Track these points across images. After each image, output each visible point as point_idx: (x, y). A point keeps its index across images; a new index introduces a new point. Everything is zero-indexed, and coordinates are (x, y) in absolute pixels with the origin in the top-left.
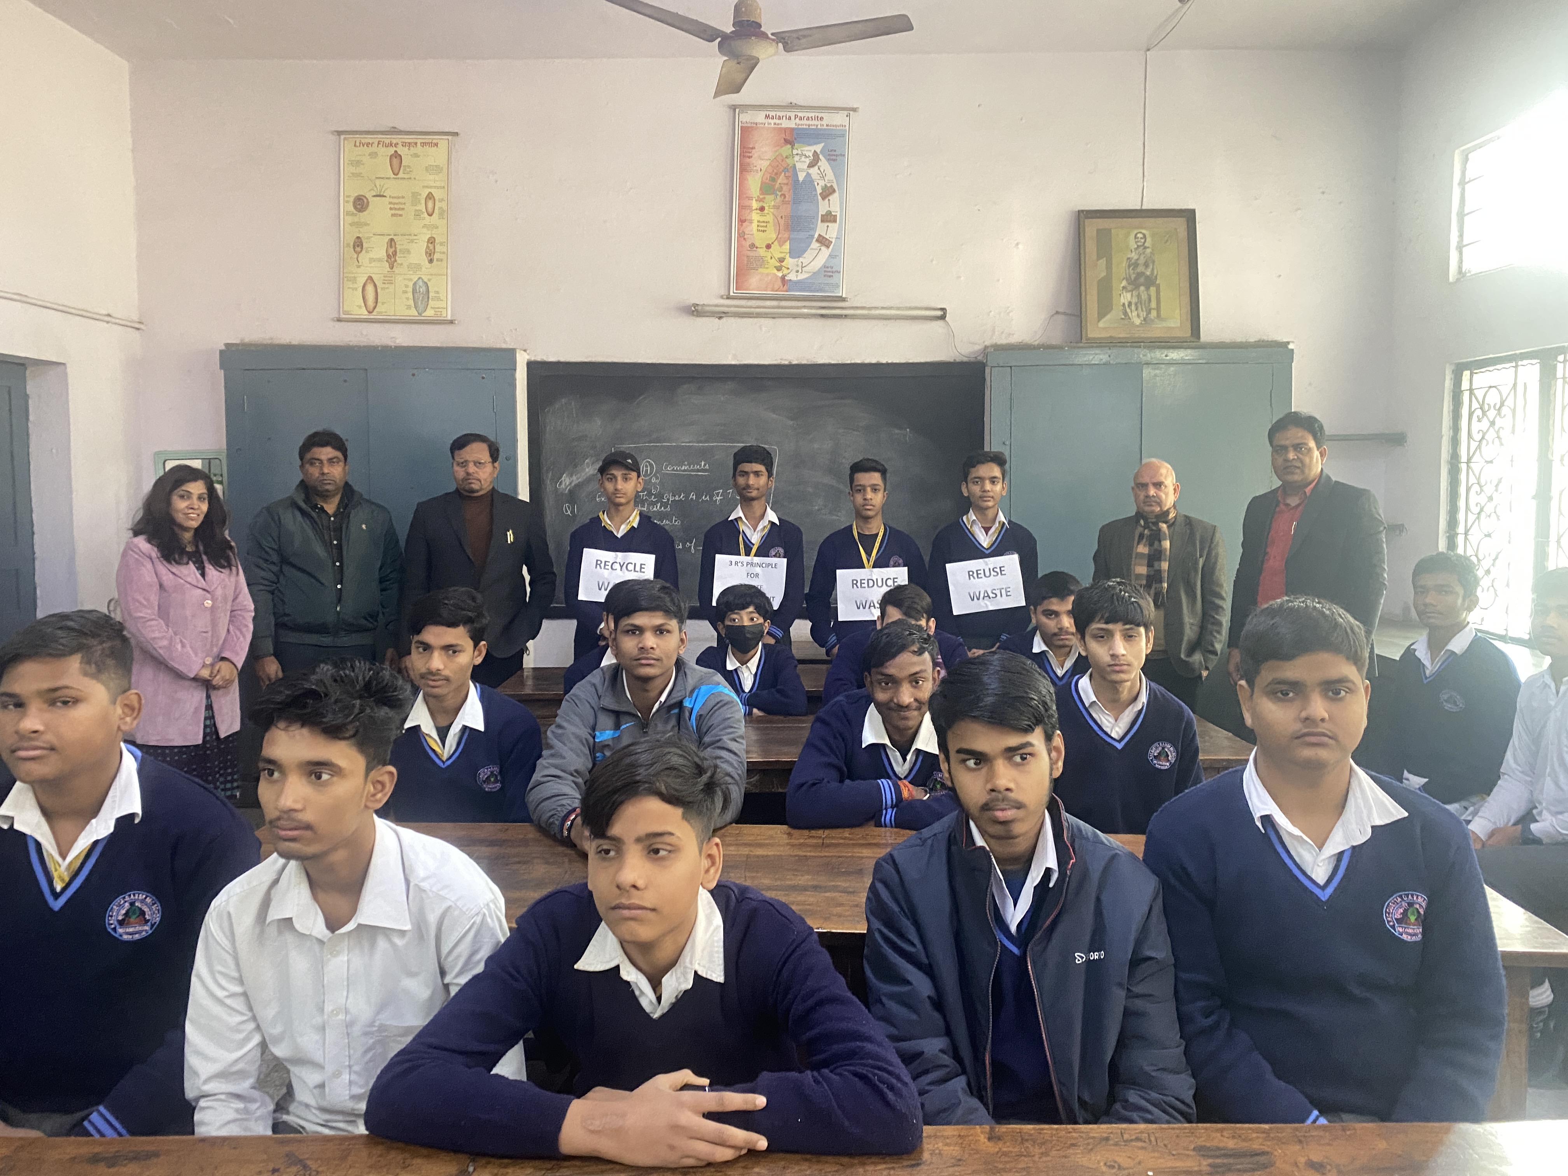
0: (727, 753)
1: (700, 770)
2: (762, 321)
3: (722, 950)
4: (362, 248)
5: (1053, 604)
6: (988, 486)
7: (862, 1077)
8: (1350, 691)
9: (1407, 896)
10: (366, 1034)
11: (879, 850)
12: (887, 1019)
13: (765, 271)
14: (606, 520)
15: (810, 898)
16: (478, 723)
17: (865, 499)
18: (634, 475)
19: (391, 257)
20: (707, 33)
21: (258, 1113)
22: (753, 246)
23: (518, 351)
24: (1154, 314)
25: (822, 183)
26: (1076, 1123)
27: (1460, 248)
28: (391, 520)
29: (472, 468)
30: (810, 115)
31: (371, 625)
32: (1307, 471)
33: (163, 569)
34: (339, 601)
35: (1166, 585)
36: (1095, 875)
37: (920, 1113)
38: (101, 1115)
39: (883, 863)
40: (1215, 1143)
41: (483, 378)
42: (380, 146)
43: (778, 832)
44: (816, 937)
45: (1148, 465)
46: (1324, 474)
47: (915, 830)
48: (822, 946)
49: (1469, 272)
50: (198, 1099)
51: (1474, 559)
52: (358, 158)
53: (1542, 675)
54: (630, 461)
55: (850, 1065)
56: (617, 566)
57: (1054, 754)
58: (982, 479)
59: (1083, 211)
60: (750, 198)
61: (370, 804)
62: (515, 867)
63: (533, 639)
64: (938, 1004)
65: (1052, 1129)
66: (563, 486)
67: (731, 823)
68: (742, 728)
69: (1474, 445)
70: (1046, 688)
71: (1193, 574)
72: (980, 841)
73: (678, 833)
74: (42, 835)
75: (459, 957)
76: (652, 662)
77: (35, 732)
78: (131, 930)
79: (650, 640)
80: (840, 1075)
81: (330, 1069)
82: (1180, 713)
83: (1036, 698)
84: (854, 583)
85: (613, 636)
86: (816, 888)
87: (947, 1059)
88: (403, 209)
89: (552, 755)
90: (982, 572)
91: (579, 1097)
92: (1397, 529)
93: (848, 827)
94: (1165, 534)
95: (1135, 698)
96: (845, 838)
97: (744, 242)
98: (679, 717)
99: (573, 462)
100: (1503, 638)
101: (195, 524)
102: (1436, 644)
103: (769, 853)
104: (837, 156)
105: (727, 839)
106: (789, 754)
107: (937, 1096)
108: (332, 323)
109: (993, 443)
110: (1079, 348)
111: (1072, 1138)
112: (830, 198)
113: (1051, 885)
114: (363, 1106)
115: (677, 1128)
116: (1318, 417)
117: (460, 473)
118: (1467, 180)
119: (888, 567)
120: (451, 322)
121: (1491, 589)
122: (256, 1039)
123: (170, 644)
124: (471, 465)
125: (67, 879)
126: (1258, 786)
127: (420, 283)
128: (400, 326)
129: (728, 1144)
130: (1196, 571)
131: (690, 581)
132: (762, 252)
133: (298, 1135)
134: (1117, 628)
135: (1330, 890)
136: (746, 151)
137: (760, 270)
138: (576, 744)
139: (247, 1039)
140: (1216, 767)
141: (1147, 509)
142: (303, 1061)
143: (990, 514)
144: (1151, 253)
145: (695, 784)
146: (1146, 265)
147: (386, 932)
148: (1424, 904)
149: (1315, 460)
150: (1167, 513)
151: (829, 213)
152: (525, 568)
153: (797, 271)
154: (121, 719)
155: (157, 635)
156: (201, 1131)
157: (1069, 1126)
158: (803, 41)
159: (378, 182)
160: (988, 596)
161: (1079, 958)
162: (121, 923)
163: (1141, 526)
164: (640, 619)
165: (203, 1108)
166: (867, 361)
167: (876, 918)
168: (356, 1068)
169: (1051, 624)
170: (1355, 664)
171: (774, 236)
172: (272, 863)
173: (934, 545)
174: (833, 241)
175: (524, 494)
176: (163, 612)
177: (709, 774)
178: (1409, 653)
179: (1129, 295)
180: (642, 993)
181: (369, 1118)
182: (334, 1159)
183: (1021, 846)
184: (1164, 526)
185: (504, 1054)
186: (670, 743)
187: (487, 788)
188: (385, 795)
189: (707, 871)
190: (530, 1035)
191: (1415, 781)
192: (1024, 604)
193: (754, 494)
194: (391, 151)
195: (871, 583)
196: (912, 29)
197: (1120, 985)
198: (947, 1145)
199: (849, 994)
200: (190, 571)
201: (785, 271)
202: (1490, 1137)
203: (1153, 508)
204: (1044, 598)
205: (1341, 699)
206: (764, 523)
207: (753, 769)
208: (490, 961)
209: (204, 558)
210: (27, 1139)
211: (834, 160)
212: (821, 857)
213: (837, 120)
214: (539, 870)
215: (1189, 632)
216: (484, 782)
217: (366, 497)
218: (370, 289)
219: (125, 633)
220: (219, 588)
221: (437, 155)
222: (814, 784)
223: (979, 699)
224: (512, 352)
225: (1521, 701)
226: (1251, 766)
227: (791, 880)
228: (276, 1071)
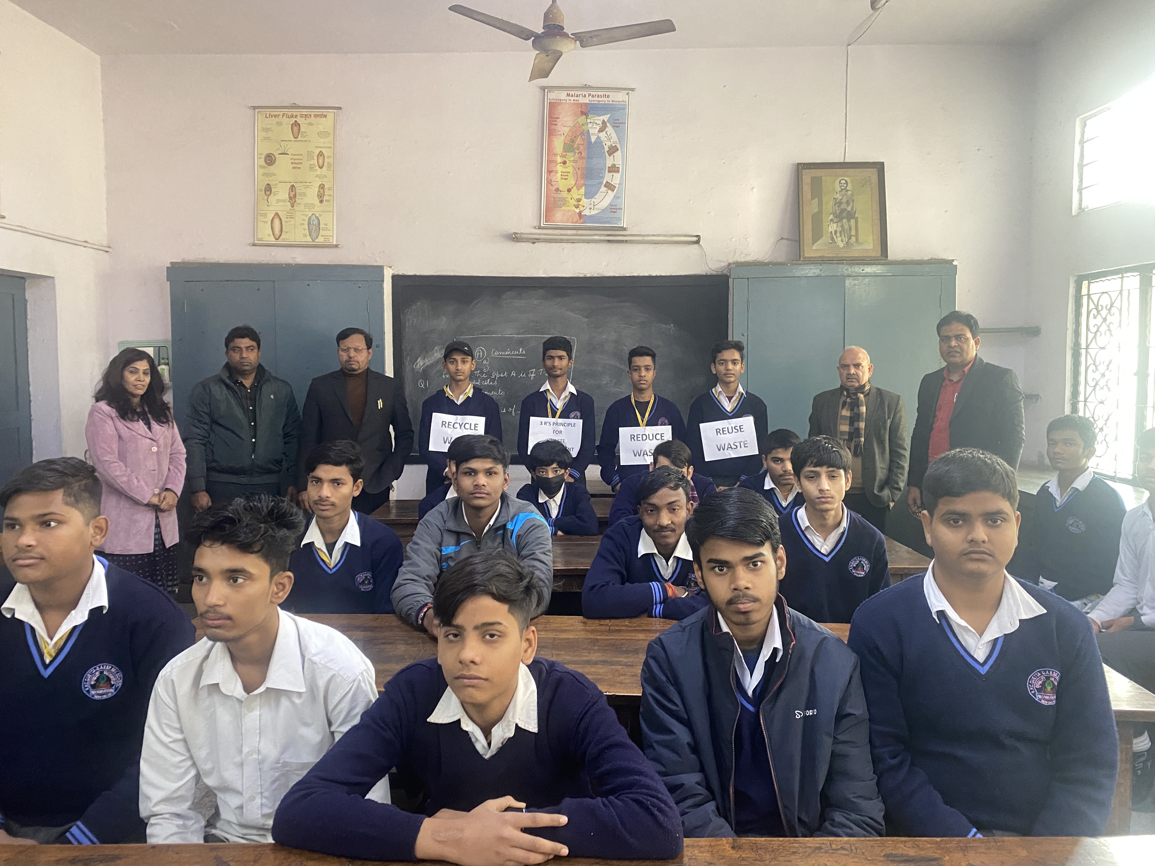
0: (538, 563)
1: (521, 577)
2: (564, 245)
3: (536, 708)
4: (271, 192)
5: (779, 453)
6: (730, 366)
7: (637, 801)
8: (1004, 520)
9: (1045, 671)
10: (273, 769)
11: (651, 635)
12: (657, 759)
13: (568, 208)
14: (448, 392)
15: (601, 669)
16: (357, 541)
17: (640, 376)
18: (470, 358)
19: (293, 199)
20: (524, 34)
21: (192, 829)
22: (557, 190)
23: (385, 267)
24: (853, 239)
25: (608, 144)
26: (797, 837)
27: (1080, 190)
28: (292, 392)
29: (353, 353)
30: (600, 93)
31: (277, 469)
32: (965, 355)
33: (120, 424)
34: (254, 451)
35: (863, 439)
36: (810, 653)
37: (681, 828)
38: (78, 827)
39: (655, 645)
40: (900, 851)
41: (360, 287)
42: (285, 117)
43: (574, 621)
44: (605, 698)
45: (851, 350)
46: (978, 358)
47: (678, 620)
48: (610, 705)
49: (1087, 208)
50: (149, 818)
51: (1091, 419)
52: (269, 126)
53: (1142, 506)
54: (466, 348)
55: (631, 793)
56: (457, 426)
57: (778, 562)
58: (726, 361)
59: (801, 164)
60: (555, 155)
61: (274, 600)
62: (383, 646)
63: (397, 479)
64: (695, 748)
65: (779, 841)
66: (418, 366)
67: (542, 615)
68: (549, 544)
69: (1091, 336)
70: (771, 514)
71: (883, 431)
72: (725, 629)
73: (505, 623)
74: (36, 623)
75: (340, 712)
76: (483, 495)
77: (30, 546)
78: (101, 692)
79: (482, 479)
80: (622, 800)
81: (247, 795)
82: (873, 535)
83: (765, 520)
84: (632, 437)
85: (455, 477)
86: (604, 662)
87: (701, 790)
88: (301, 163)
89: (410, 565)
90: (726, 429)
91: (430, 816)
92: (1033, 397)
93: (628, 617)
94: (862, 401)
95: (839, 524)
96: (626, 626)
97: (551, 187)
98: (504, 536)
99: (426, 349)
100: (1113, 479)
101: (141, 392)
102: (1064, 482)
103: (570, 637)
104: (619, 123)
105: (539, 626)
106: (584, 564)
107: (694, 817)
108: (249, 247)
109: (735, 335)
110: (797, 264)
111: (794, 847)
112: (615, 154)
113: (777, 660)
114: (270, 822)
115: (502, 839)
116: (974, 316)
117: (344, 356)
118: (1085, 140)
119: (657, 425)
120: (336, 246)
121: (1104, 442)
122: (193, 773)
123: (129, 480)
124: (352, 351)
125: (54, 655)
126: (935, 590)
127: (314, 217)
128: (300, 249)
129: (540, 851)
130: (885, 429)
131: (511, 436)
132: (565, 194)
133: (223, 844)
134: (823, 470)
135: (987, 667)
136: (553, 120)
137: (563, 208)
138: (428, 556)
139: (186, 773)
140: (901, 574)
141: (849, 384)
142: (227, 789)
143: (733, 386)
144: (852, 195)
145: (517, 588)
146: (848, 203)
147: (287, 693)
148: (1057, 678)
149: (971, 347)
150: (864, 386)
151: (614, 166)
152: (391, 427)
153: (590, 209)
154: (93, 537)
155: (118, 473)
156: (151, 841)
157: (791, 839)
158: (595, 39)
159: (283, 143)
160: (731, 447)
161: (798, 715)
162: (93, 687)
163: (844, 396)
164: (475, 464)
165: (152, 825)
166: (641, 275)
167: (649, 685)
168: (266, 794)
169: (778, 468)
170: (1009, 500)
171: (573, 183)
172: (203, 644)
173: (692, 408)
174: (617, 186)
175: (389, 372)
176: (122, 457)
177: (528, 580)
178: (1044, 489)
179: (835, 225)
180: (477, 739)
181: (276, 830)
182: (249, 861)
183: (756, 630)
184: (861, 396)
185: (374, 784)
186: (499, 556)
187: (363, 588)
188: (285, 593)
189: (526, 651)
190: (394, 770)
191: (1048, 584)
192: (757, 453)
193: (558, 372)
194: (293, 120)
195: (644, 437)
196: (675, 30)
197: (829, 735)
198: (701, 852)
199: (629, 741)
200: (140, 426)
201: (582, 209)
202: (1103, 847)
203: (853, 383)
204: (774, 448)
205: (998, 526)
206: (566, 394)
207: (558, 575)
208: (365, 715)
209: (149, 416)
210: (25, 846)
211: (617, 127)
212: (608, 640)
213: (619, 97)
214: (401, 649)
215: (881, 473)
216: (360, 584)
217: (274, 375)
218: (277, 222)
219: (96, 474)
220: (162, 438)
221: (325, 124)
222: (603, 586)
223: (723, 523)
224: (381, 268)
225: (1125, 526)
226: (929, 573)
227: (586, 656)
228: (208, 797)
